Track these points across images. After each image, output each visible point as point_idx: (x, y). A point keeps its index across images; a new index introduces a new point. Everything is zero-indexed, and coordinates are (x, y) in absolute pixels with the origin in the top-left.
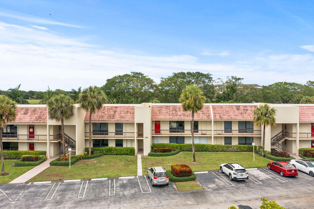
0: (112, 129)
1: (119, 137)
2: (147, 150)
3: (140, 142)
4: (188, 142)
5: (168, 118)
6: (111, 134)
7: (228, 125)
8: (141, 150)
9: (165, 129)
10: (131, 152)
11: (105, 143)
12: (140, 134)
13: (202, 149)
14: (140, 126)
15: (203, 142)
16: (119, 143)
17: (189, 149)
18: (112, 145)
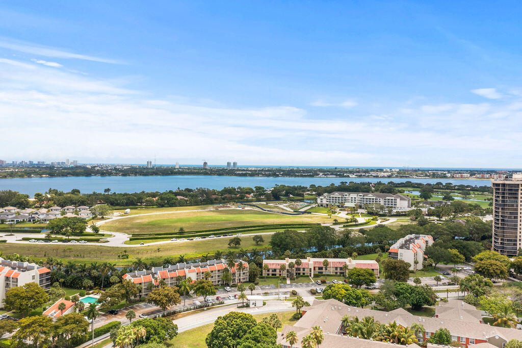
0: (302, 270)
1: (304, 272)
2: (312, 276)
3: (310, 274)
4: (324, 273)
5: (318, 266)
6: (302, 271)
7: (336, 268)
8: (310, 276)
9: (317, 269)
10: (308, 276)
11: (299, 274)
12: (310, 271)
13: (328, 275)
14: (310, 269)
15: (329, 273)
16: (304, 274)
17: (324, 275)
18: (301, 274)
